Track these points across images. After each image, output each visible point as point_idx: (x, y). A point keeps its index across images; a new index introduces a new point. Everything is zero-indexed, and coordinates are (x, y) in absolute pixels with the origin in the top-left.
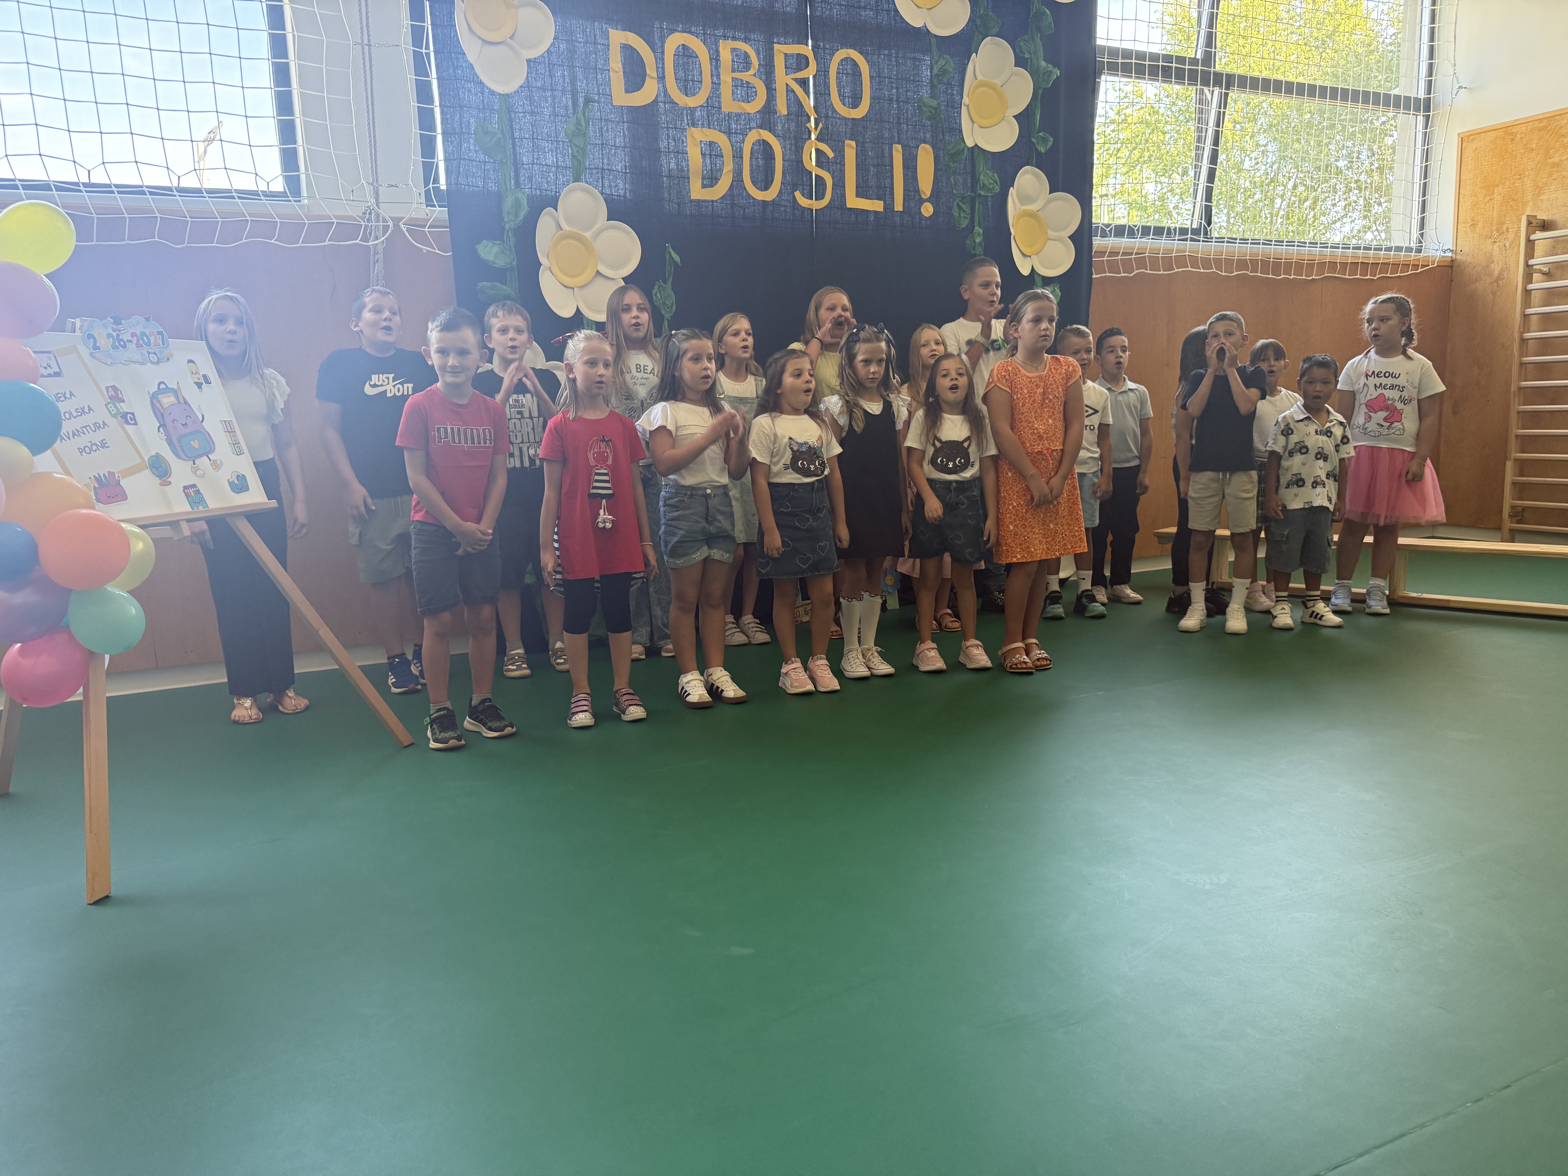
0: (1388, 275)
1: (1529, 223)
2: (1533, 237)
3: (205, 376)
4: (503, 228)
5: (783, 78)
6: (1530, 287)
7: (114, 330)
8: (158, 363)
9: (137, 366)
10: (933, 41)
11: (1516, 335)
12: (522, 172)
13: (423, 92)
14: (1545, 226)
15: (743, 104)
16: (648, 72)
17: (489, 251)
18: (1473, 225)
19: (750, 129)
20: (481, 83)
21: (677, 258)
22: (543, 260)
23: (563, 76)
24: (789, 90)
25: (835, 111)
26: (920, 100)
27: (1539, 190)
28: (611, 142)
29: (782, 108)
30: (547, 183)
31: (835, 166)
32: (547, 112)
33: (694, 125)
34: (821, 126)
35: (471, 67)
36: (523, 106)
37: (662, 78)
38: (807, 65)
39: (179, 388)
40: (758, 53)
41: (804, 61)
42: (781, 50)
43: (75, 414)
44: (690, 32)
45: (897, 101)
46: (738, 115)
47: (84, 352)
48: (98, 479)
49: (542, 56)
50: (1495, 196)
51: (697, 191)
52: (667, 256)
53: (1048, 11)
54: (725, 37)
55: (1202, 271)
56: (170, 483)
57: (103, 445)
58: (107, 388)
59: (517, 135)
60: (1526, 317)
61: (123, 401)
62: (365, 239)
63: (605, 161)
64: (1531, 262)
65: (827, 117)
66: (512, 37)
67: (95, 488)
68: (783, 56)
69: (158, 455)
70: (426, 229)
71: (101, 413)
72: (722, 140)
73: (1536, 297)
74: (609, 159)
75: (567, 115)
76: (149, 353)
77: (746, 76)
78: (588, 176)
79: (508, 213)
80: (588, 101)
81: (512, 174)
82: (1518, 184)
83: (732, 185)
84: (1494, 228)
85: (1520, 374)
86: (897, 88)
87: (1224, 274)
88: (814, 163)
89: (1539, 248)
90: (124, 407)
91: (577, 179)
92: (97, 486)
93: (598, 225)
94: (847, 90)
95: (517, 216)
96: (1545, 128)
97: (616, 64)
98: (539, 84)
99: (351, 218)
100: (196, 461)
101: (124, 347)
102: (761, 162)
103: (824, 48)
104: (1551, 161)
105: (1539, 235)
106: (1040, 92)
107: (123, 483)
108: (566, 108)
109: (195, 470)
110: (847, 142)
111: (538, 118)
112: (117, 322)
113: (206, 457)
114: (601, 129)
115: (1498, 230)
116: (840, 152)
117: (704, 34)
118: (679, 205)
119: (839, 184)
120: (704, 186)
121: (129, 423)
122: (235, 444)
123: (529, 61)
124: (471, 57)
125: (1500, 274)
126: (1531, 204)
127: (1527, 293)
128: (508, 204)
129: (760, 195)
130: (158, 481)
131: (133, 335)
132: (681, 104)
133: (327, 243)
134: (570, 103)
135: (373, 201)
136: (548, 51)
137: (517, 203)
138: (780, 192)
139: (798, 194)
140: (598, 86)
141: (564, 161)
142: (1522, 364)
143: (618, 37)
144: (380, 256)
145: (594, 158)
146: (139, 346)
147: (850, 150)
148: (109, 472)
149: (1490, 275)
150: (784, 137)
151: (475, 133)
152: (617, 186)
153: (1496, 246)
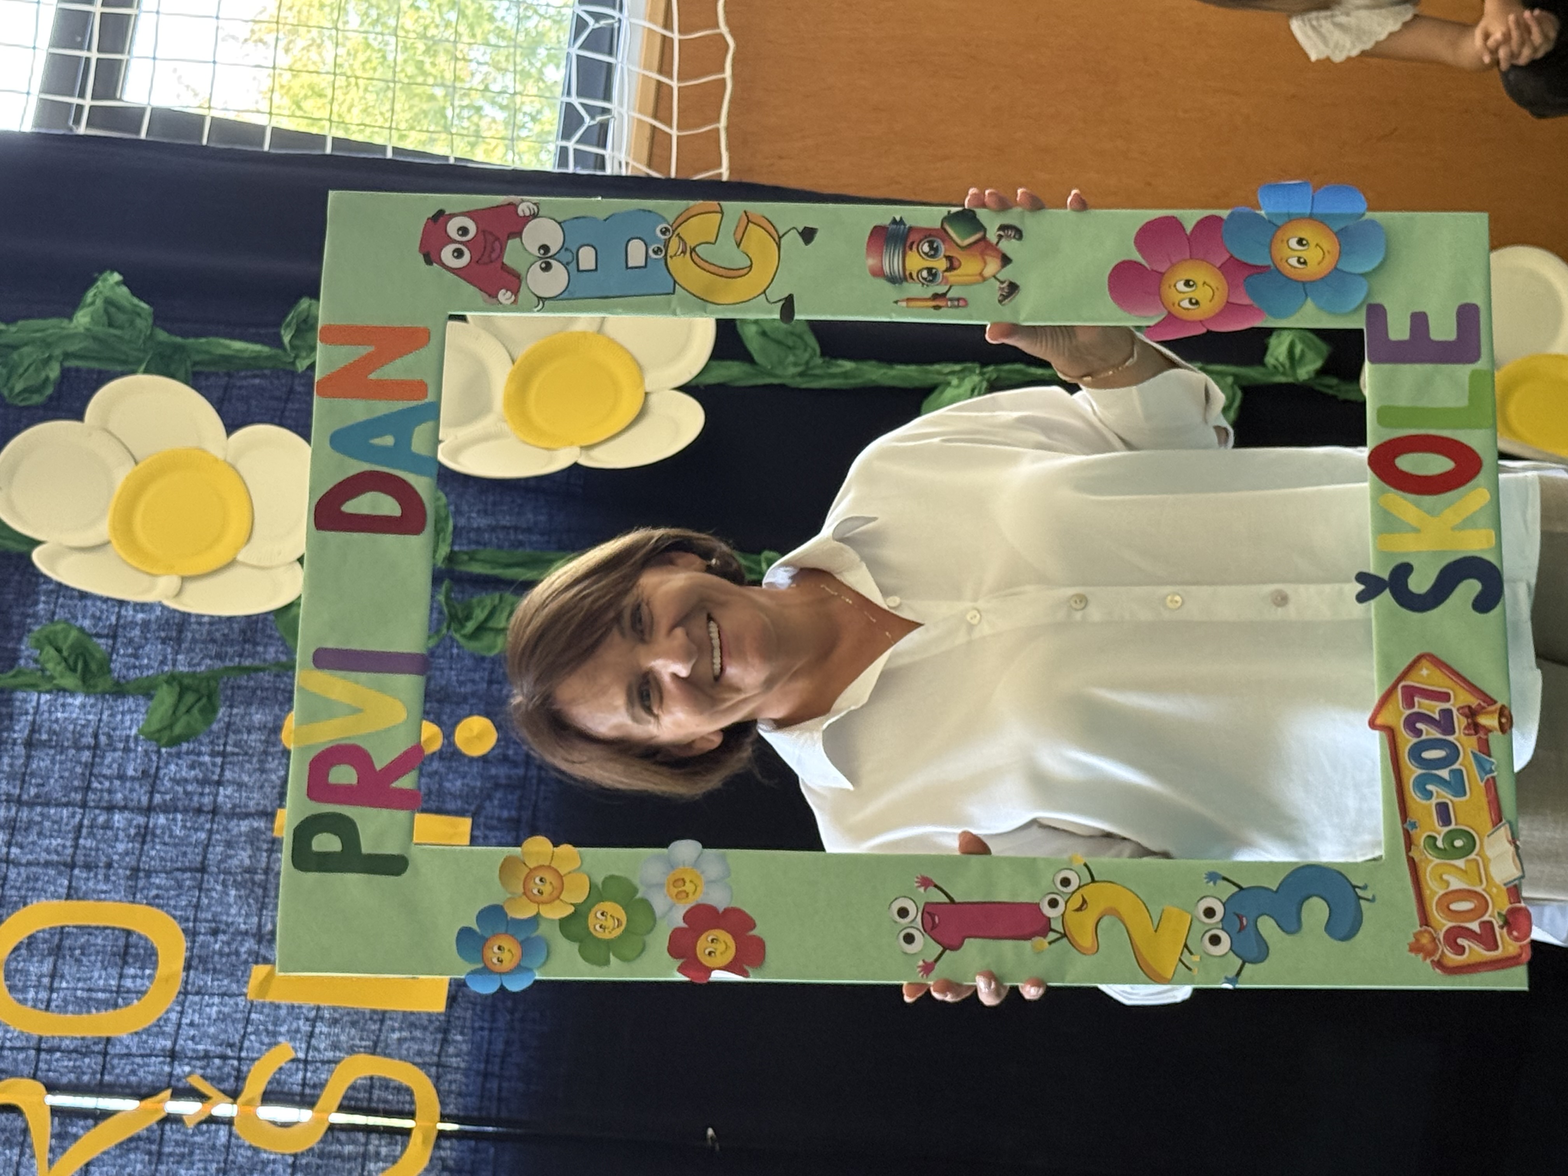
25: (157, 1029)
31: (319, 1038)
34: (196, 1081)
45: (149, 810)
65: (172, 1057)
88: (304, 1115)
94: (101, 978)
106: (162, 335)
110: (251, 989)
116: (278, 1021)
119: (374, 1030)
147: (277, 983)
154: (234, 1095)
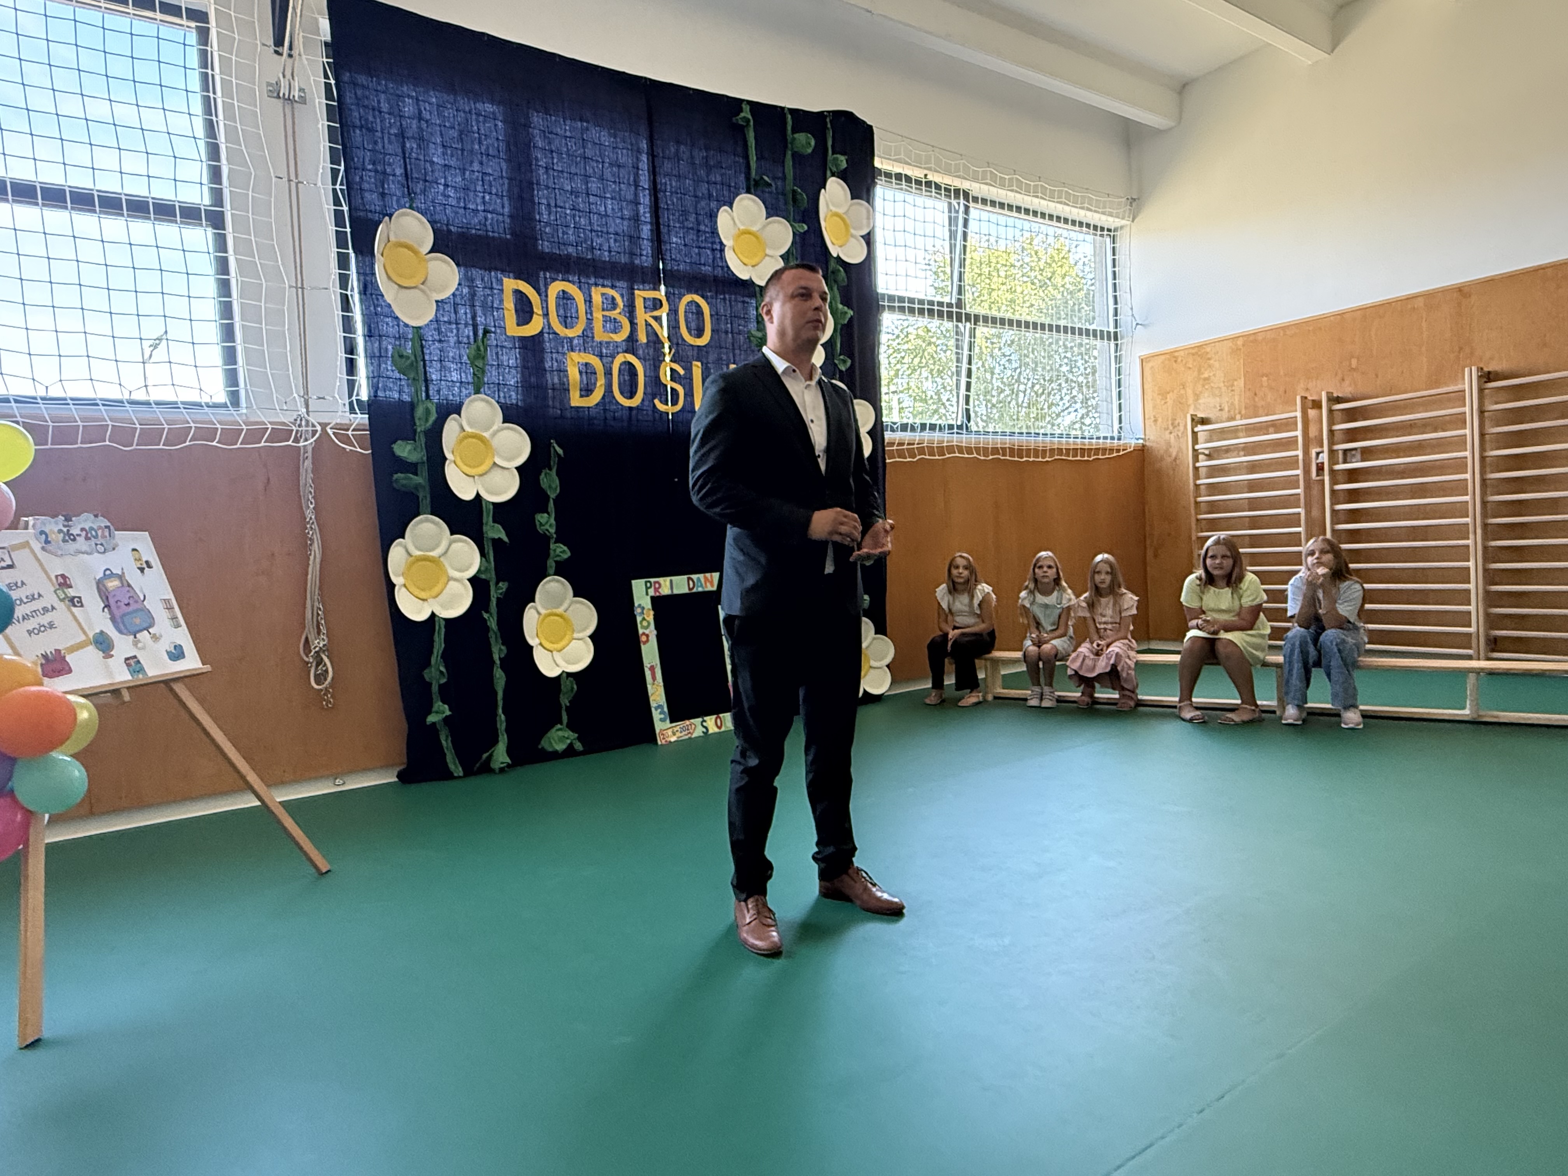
0: (1100, 457)
1: (1193, 420)
2: (1196, 430)
3: (147, 562)
4: (415, 431)
5: (642, 316)
6: (1198, 465)
7: (65, 526)
8: (104, 552)
9: (86, 555)
10: (757, 289)
11: (1192, 500)
12: (431, 387)
13: (348, 325)
14: (1204, 421)
15: (611, 335)
16: (535, 310)
17: (404, 450)
18: (1156, 421)
19: (618, 353)
20: (397, 318)
21: (560, 451)
22: (448, 454)
23: (466, 313)
24: (648, 324)
25: (683, 340)
26: (749, 332)
27: (1197, 397)
28: (505, 363)
29: (642, 338)
30: (453, 395)
31: (687, 381)
32: (452, 340)
33: (572, 350)
34: (673, 351)
35: (389, 306)
36: (432, 336)
37: (546, 315)
38: (661, 305)
39: (123, 573)
40: (622, 296)
41: (658, 302)
42: (641, 295)
43: (25, 600)
44: (569, 281)
45: (732, 332)
46: (607, 343)
47: (36, 546)
48: (45, 656)
49: (449, 298)
50: (1168, 400)
51: (576, 400)
52: (552, 450)
53: (841, 269)
54: (596, 285)
55: (966, 456)
56: (112, 656)
57: (51, 626)
58: (57, 577)
59: (427, 358)
60: (1197, 486)
61: (71, 587)
62: (297, 440)
63: (501, 378)
64: (1197, 447)
65: (678, 344)
66: (423, 283)
67: (42, 665)
68: (642, 300)
69: (102, 632)
70: (350, 433)
71: (50, 598)
72: (596, 362)
73: (1202, 472)
74: (503, 377)
75: (469, 343)
76: (96, 544)
77: (614, 314)
78: (486, 389)
79: (419, 419)
80: (486, 332)
81: (424, 388)
82: (1182, 392)
83: (604, 395)
84: (1170, 422)
85: (1197, 528)
86: (731, 324)
87: (982, 458)
88: (669, 378)
89: (1201, 437)
90: (71, 592)
91: (477, 392)
92: (44, 662)
93: (495, 428)
94: (693, 325)
95: (427, 420)
96: (1197, 353)
97: (509, 304)
98: (446, 319)
99: (284, 424)
100: (138, 635)
101: (74, 540)
102: (627, 378)
103: (674, 294)
104: (1203, 376)
105: (1199, 428)
106: (839, 327)
107: (68, 659)
108: (468, 337)
109: (135, 644)
110: (695, 363)
111: (445, 345)
112: (68, 519)
113: (146, 632)
114: (497, 354)
115: (1172, 424)
116: (689, 369)
117: (580, 282)
118: (561, 410)
119: (689, 394)
120: (581, 396)
121: (75, 606)
122: (174, 618)
123: (437, 302)
124: (389, 298)
125: (1177, 455)
126: (1192, 407)
127: (1196, 469)
128: (419, 412)
129: (626, 403)
130: (101, 654)
131: (82, 529)
132: (562, 335)
133: (262, 444)
134: (471, 334)
135: (304, 410)
136: (454, 295)
137: (428, 412)
138: (643, 400)
139: (656, 401)
140: (494, 321)
141: (467, 377)
142: (1198, 520)
143: (510, 284)
144: (309, 454)
145: (492, 375)
146: (87, 538)
147: (697, 369)
148: (56, 650)
149: (1170, 456)
150: (645, 360)
151: (392, 357)
152: (510, 396)
153: (1172, 436)
154: (671, 361)
